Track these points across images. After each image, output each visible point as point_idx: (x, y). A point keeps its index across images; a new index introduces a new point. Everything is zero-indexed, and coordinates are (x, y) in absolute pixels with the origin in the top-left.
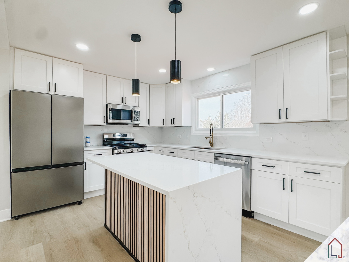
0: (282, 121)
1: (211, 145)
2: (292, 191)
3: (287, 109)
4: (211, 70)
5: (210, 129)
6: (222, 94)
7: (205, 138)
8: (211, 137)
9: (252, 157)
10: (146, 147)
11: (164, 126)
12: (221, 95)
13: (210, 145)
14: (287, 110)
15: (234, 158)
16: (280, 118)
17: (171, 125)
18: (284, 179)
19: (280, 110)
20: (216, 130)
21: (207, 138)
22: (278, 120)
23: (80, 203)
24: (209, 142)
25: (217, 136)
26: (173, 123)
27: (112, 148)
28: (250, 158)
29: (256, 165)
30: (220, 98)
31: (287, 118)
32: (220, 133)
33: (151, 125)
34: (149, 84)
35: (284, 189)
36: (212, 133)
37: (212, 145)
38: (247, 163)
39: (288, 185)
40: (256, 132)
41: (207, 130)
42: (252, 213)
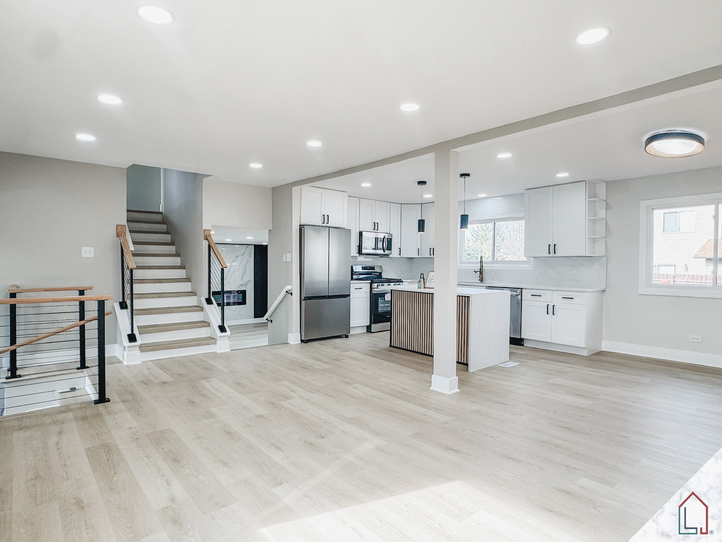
0: (551, 255)
2: (553, 314)
3: (555, 245)
4: (482, 195)
5: (481, 262)
6: (494, 221)
7: (474, 271)
8: (481, 272)
10: (402, 282)
11: (419, 256)
12: (493, 223)
13: (479, 280)
16: (549, 253)
17: (429, 256)
18: (548, 305)
19: (549, 245)
20: (487, 263)
21: (476, 272)
22: (547, 255)
23: (347, 337)
24: (479, 276)
25: (487, 270)
26: (432, 254)
27: (370, 281)
28: (521, 289)
29: (526, 295)
30: (491, 225)
31: (555, 253)
32: (491, 267)
33: (402, 256)
34: (401, 204)
35: (548, 313)
36: (482, 265)
37: (481, 280)
38: (519, 294)
39: (551, 310)
40: (529, 265)
41: (476, 263)
42: (522, 340)
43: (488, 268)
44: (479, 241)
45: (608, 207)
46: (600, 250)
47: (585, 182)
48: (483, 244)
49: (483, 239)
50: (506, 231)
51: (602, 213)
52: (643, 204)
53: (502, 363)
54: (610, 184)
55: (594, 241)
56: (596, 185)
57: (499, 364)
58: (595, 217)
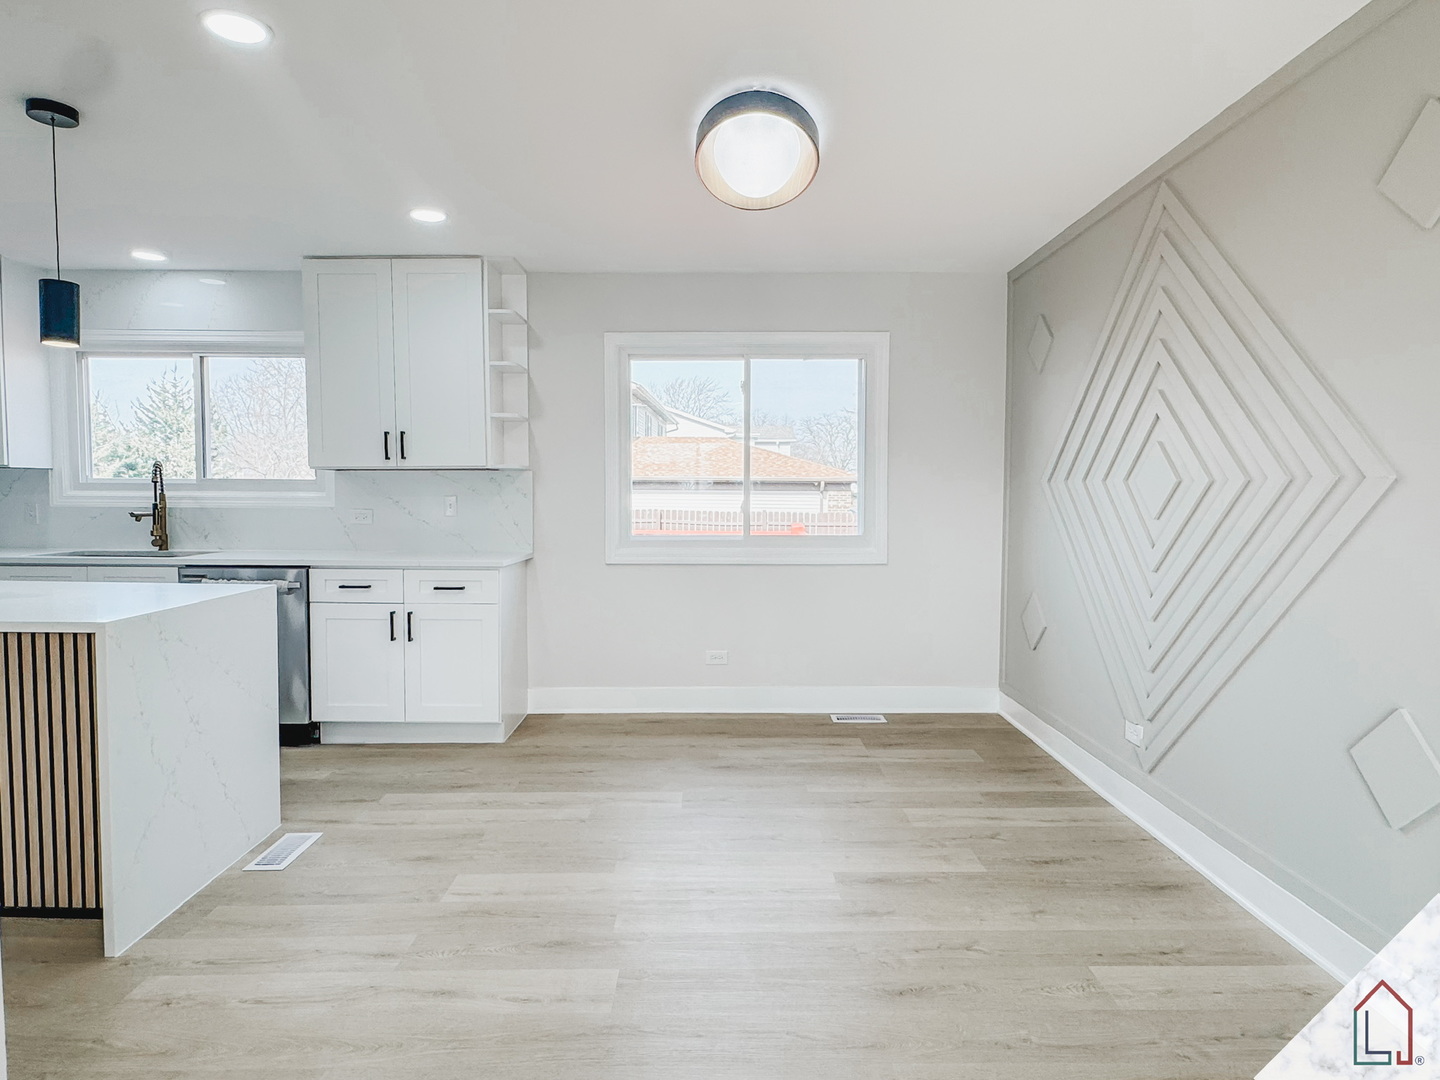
0: (391, 464)
1: (160, 542)
2: (410, 639)
3: (402, 433)
4: (149, 257)
5: (156, 483)
6: (201, 351)
7: (132, 515)
8: (159, 516)
9: (309, 567)
12: (197, 357)
13: (154, 543)
14: (404, 436)
15: (255, 577)
16: (387, 458)
18: (392, 614)
19: (386, 434)
20: (177, 486)
21: (138, 518)
22: (381, 462)
24: (152, 532)
25: (181, 509)
28: (304, 570)
29: (322, 586)
31: (403, 457)
32: (195, 498)
35: (392, 639)
36: (162, 494)
37: (162, 542)
38: (298, 585)
39: (401, 627)
40: (324, 494)
41: (141, 487)
42: (315, 726)
43: (184, 504)
44: (158, 433)
45: (533, 341)
46: (516, 455)
47: (479, 260)
48: (171, 442)
49: (169, 430)
50: (229, 416)
51: (518, 355)
52: (612, 341)
53: (255, 852)
54: (538, 280)
55: (502, 426)
56: (504, 277)
57: (244, 861)
58: (502, 360)
